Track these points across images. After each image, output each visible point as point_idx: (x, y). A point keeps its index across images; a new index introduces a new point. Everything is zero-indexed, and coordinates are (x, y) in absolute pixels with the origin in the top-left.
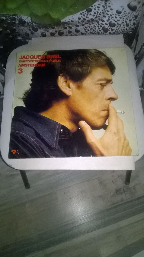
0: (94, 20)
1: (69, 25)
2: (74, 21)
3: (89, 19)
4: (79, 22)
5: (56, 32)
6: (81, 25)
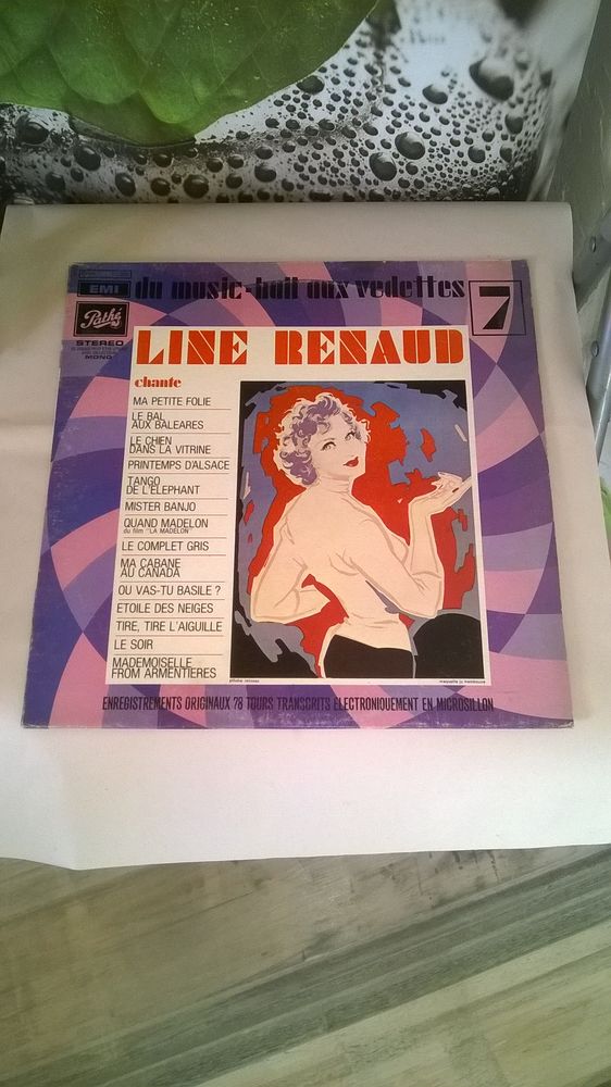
3: (314, 125)
4: (270, 138)
5: (176, 180)
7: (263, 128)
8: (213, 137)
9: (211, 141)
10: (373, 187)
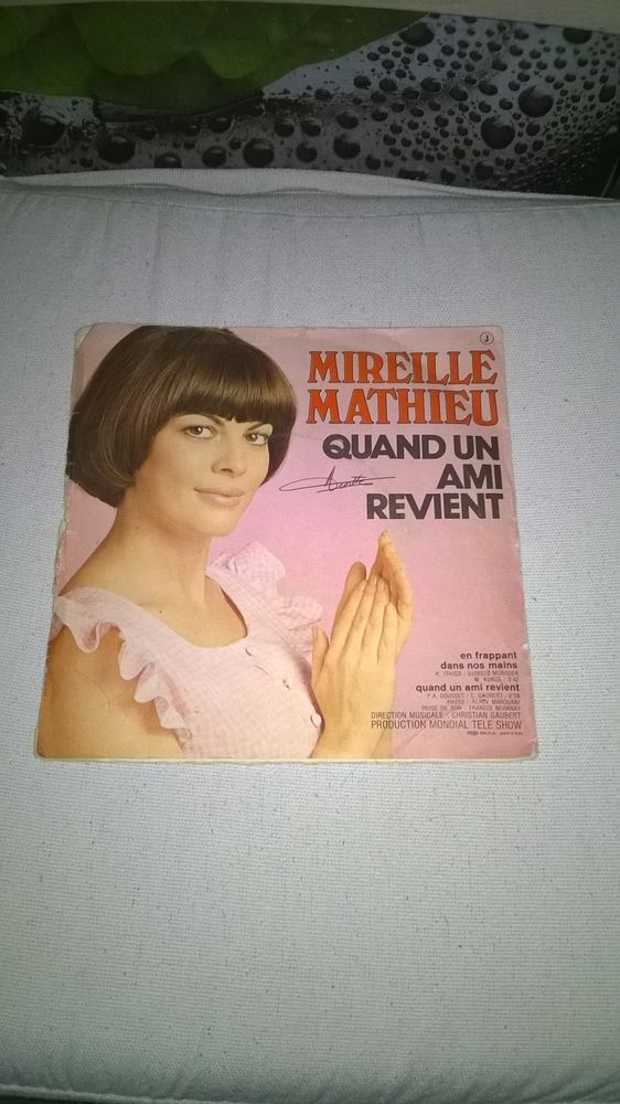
0: (438, 84)
1: (307, 119)
2: (332, 92)
6: (368, 115)
7: (350, 88)
8: (286, 92)
9: (283, 97)
10: (481, 158)
